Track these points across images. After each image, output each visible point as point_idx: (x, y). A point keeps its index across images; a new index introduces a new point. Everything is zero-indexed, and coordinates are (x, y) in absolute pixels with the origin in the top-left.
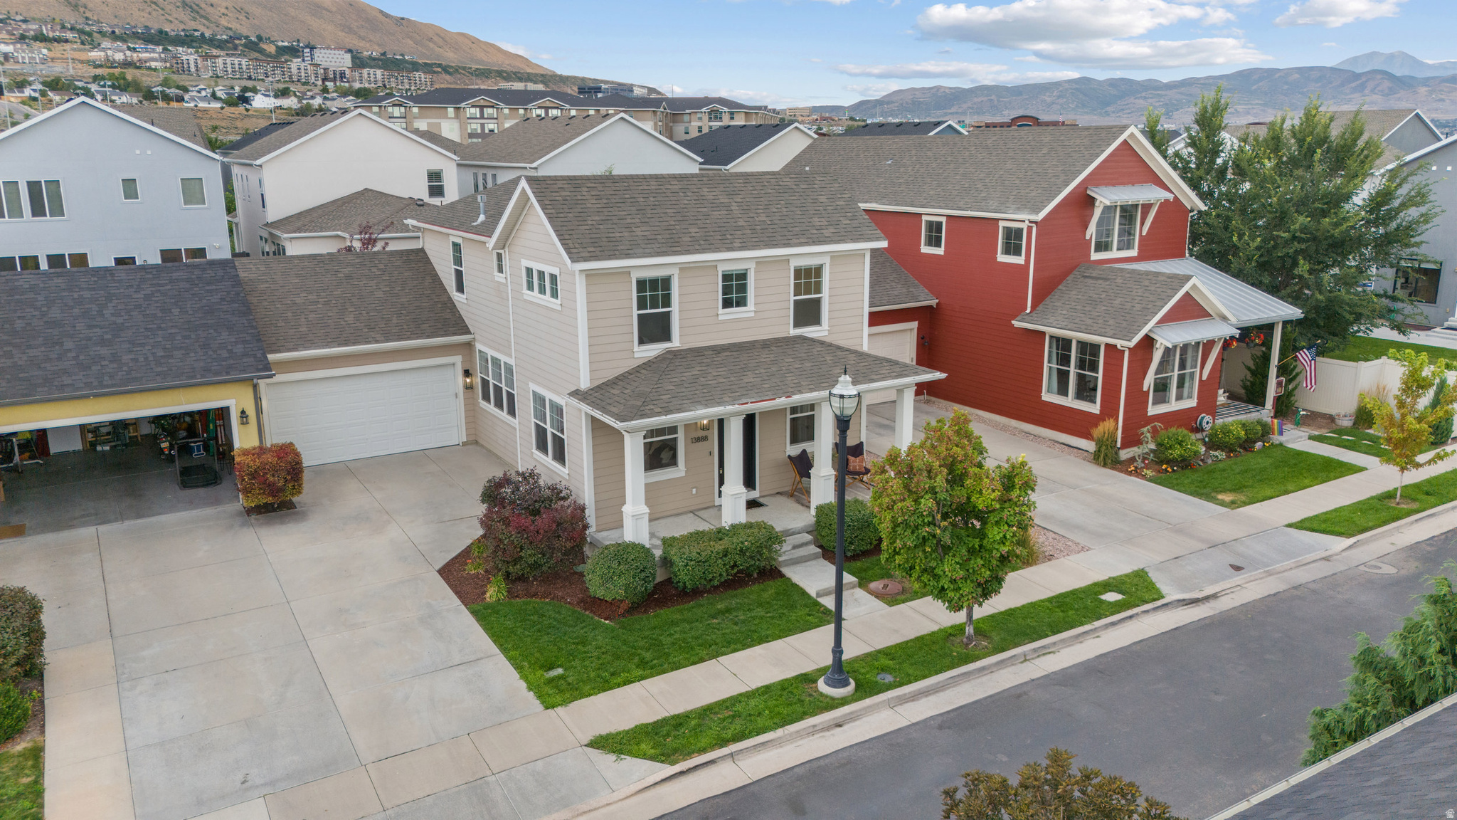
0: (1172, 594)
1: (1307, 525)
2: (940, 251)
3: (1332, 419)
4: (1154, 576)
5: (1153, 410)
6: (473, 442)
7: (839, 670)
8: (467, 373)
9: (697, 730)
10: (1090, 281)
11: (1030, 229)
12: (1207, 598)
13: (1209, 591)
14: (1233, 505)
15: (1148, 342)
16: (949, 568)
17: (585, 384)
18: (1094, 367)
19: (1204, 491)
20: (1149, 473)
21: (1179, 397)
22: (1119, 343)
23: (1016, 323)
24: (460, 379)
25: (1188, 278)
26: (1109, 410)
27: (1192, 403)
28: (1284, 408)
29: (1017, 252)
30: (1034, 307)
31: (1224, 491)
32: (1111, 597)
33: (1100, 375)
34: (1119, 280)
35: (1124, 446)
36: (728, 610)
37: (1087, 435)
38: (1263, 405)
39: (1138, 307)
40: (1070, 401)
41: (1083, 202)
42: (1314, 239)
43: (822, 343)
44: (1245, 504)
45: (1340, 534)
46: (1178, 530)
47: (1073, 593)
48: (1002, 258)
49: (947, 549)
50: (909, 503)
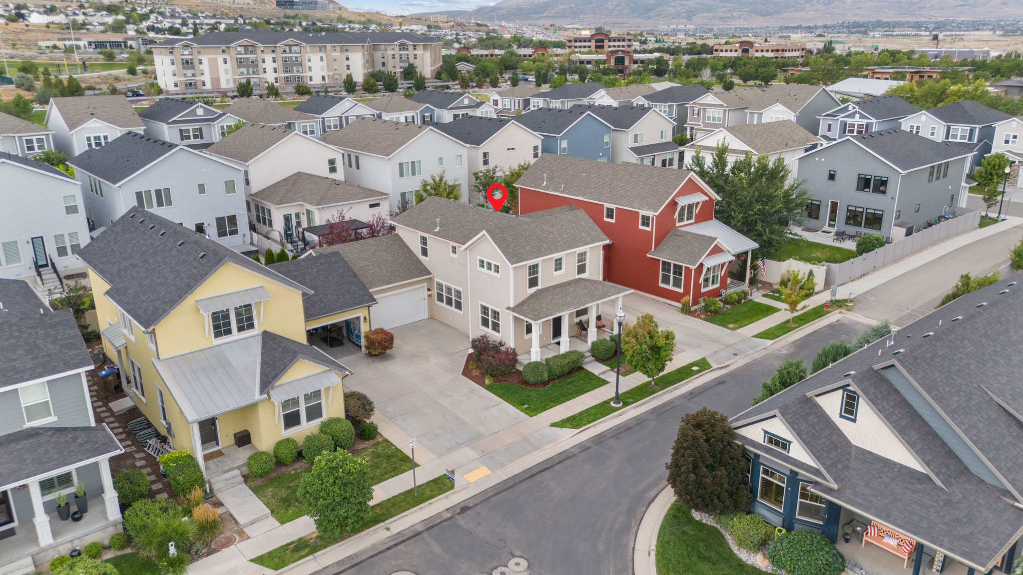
0: (715, 366)
1: (760, 336)
2: (613, 221)
3: (770, 284)
4: (708, 360)
5: (703, 290)
6: (431, 318)
7: (617, 398)
8: (429, 290)
9: (580, 420)
10: (677, 237)
11: (653, 218)
12: (726, 366)
13: (726, 364)
14: (734, 329)
15: (701, 265)
16: (650, 365)
17: (512, 305)
18: (680, 274)
19: (723, 324)
20: (702, 316)
21: (713, 283)
22: (691, 267)
23: (648, 255)
24: (426, 293)
25: (715, 239)
26: (687, 292)
27: (717, 286)
28: (753, 282)
29: (648, 225)
30: (655, 249)
31: (731, 323)
32: (695, 368)
33: (683, 278)
34: (689, 238)
35: (693, 305)
36: (571, 382)
37: (679, 302)
38: (744, 281)
39: (697, 251)
40: (670, 287)
41: (674, 204)
42: (763, 213)
43: (588, 280)
44: (738, 328)
45: (770, 339)
46: (715, 341)
47: (683, 368)
48: (641, 227)
49: (649, 359)
50: (639, 346)
